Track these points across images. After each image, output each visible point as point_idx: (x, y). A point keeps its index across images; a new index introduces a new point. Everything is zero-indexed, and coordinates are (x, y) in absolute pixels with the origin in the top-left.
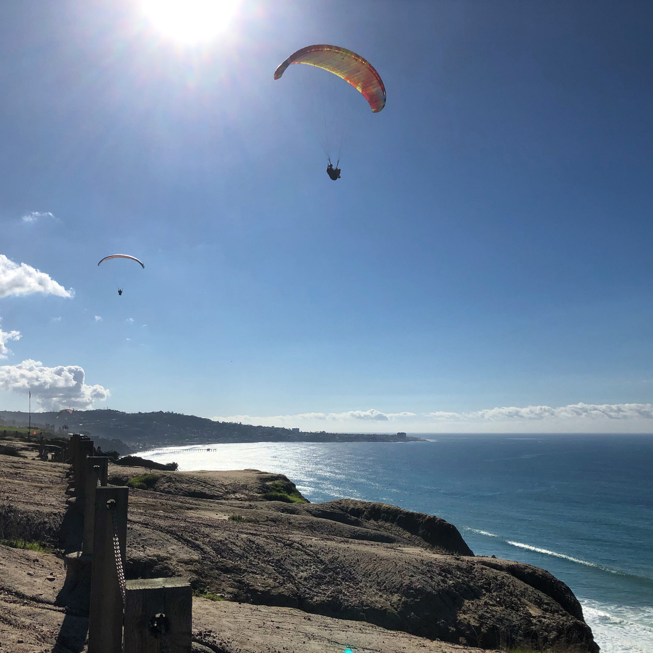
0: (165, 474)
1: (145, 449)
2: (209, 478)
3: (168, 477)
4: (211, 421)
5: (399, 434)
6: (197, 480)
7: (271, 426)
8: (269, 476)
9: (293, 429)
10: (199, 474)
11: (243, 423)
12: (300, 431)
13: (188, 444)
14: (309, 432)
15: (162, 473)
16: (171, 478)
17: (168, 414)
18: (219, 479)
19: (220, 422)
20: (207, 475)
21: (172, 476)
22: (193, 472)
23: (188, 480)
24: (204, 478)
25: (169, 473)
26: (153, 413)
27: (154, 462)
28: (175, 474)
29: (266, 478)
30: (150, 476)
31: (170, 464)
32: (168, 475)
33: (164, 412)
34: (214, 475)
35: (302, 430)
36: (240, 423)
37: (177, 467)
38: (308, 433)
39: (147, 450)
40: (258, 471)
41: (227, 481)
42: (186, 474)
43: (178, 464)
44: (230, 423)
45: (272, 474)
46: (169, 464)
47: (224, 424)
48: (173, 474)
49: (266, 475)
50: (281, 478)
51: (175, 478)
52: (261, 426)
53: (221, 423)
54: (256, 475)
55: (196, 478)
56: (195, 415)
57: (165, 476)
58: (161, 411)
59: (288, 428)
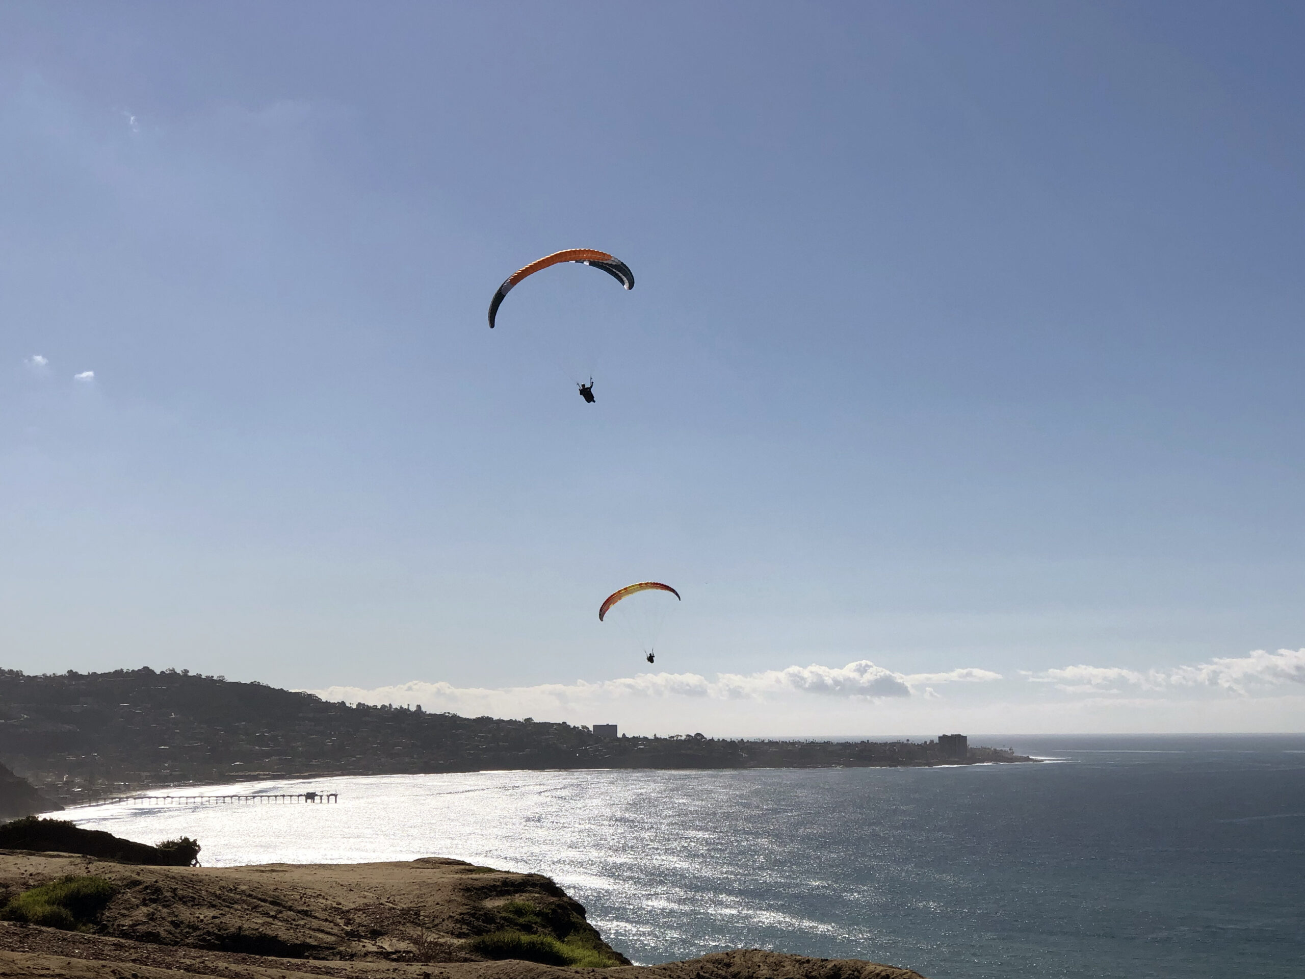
0: (139, 878)
2: (294, 888)
3: (147, 888)
4: (317, 701)
5: (944, 738)
6: (250, 896)
7: (521, 718)
8: (494, 880)
9: (594, 726)
10: (256, 877)
11: (429, 709)
12: (620, 735)
13: (241, 777)
14: (651, 737)
15: (128, 874)
16: (158, 890)
17: (171, 677)
18: (325, 889)
19: (348, 705)
20: (287, 877)
21: (160, 884)
22: (237, 869)
23: (219, 897)
24: (273, 887)
25: (152, 873)
26: (119, 673)
27: (117, 836)
28: (174, 878)
29: (483, 888)
30: (86, 883)
31: (173, 843)
32: (148, 879)
33: (158, 673)
34: (309, 878)
36: (419, 707)
37: (196, 852)
38: (646, 739)
40: (463, 863)
41: (353, 896)
42: (213, 874)
43: (198, 843)
44: (384, 707)
45: (508, 872)
46: (168, 845)
47: (363, 710)
48: (167, 876)
49: (486, 876)
50: (534, 885)
51: (174, 890)
52: (489, 720)
53: (354, 707)
54: (450, 877)
55: (243, 887)
56: (264, 682)
57: (135, 883)
58: (146, 668)
59: (579, 724)
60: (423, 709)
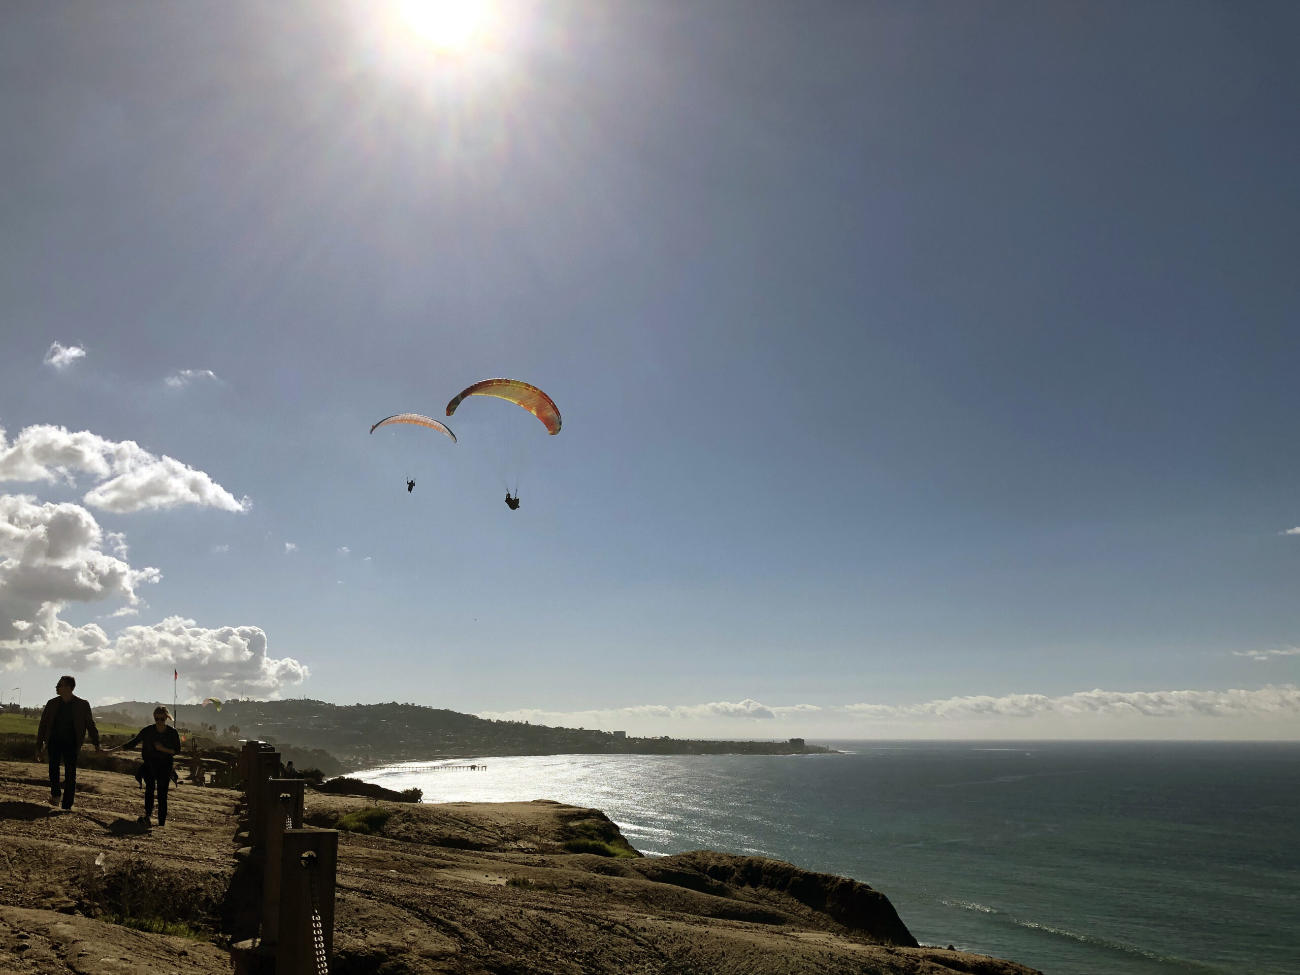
0: (401, 809)
1: (367, 766)
2: (475, 815)
3: (404, 814)
4: (477, 718)
5: (792, 740)
6: (454, 818)
7: (577, 728)
8: (574, 811)
9: (614, 732)
10: (456, 809)
11: (532, 723)
12: (627, 737)
13: (439, 757)
14: (643, 738)
15: (395, 807)
16: (410, 815)
17: (406, 707)
18: (490, 816)
19: (492, 721)
20: (471, 809)
21: (411, 812)
22: (447, 804)
23: (439, 819)
24: (465, 814)
25: (406, 806)
26: (381, 705)
27: (382, 787)
28: (417, 809)
29: (568, 816)
30: (376, 811)
31: (409, 791)
32: (406, 810)
33: (400, 705)
34: (483, 810)
35: (630, 734)
36: (527, 722)
37: (421, 796)
38: (640, 739)
39: (370, 769)
40: (557, 803)
41: (504, 819)
42: (436, 807)
43: (422, 791)
44: (509, 721)
45: (580, 808)
46: (407, 792)
47: (500, 723)
48: (414, 808)
49: (569, 809)
50: (594, 815)
51: (418, 815)
52: (561, 728)
53: (495, 722)
54: (552, 810)
55: (451, 814)
56: (451, 709)
57: (399, 811)
58: (394, 702)
59: (606, 731)
60: (529, 723)
